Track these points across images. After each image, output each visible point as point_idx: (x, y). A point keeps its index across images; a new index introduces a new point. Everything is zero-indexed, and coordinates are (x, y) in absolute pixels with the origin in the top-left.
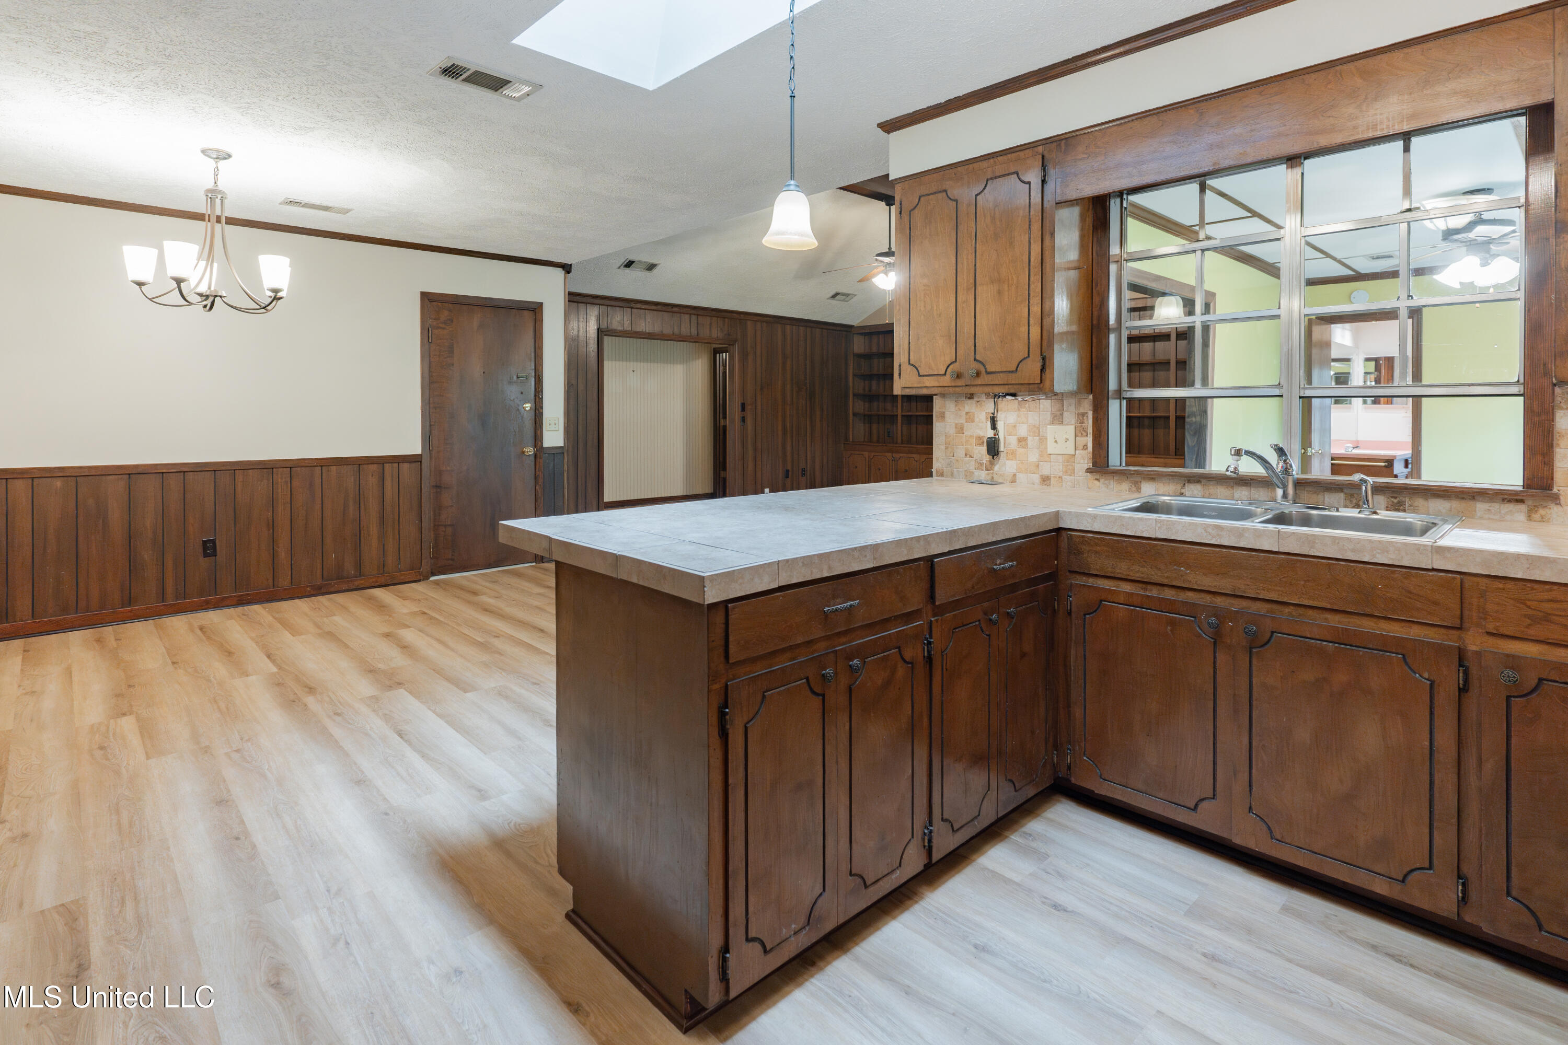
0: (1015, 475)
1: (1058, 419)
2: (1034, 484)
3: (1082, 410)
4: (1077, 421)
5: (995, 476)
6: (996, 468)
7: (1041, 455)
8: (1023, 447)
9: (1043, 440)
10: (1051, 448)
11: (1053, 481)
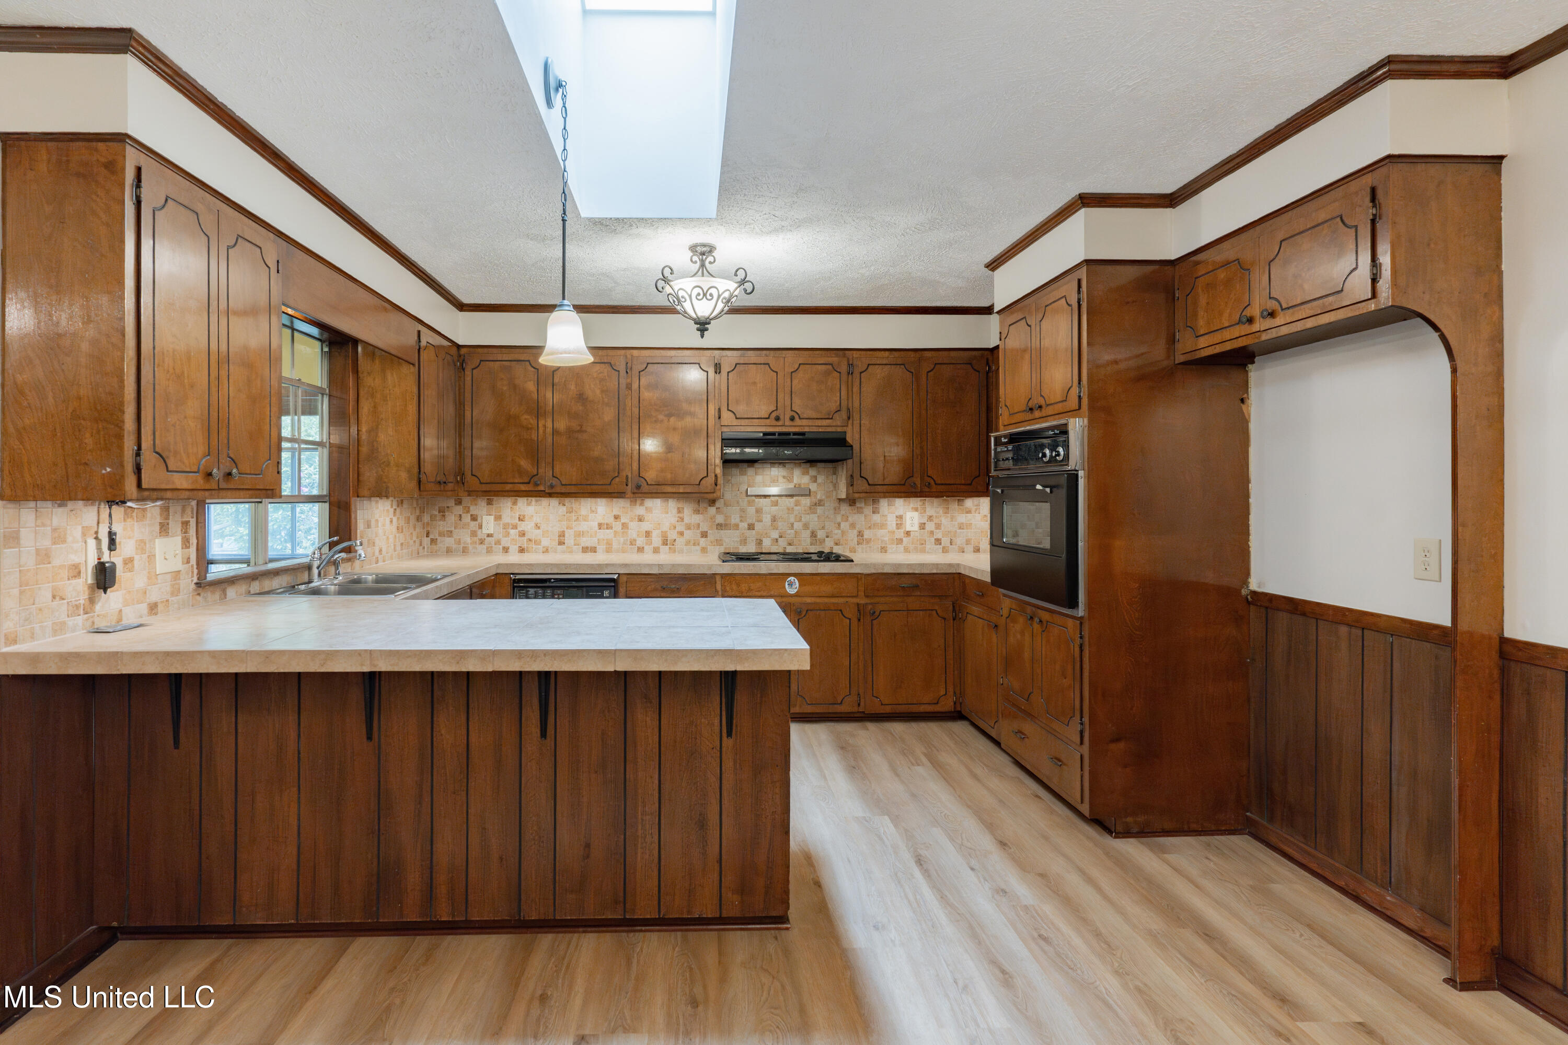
0: (121, 611)
1: (164, 529)
2: (142, 617)
3: (185, 519)
4: (182, 530)
5: (96, 620)
6: (98, 607)
7: (149, 578)
8: (130, 571)
9: (151, 558)
10: (161, 567)
11: (160, 607)
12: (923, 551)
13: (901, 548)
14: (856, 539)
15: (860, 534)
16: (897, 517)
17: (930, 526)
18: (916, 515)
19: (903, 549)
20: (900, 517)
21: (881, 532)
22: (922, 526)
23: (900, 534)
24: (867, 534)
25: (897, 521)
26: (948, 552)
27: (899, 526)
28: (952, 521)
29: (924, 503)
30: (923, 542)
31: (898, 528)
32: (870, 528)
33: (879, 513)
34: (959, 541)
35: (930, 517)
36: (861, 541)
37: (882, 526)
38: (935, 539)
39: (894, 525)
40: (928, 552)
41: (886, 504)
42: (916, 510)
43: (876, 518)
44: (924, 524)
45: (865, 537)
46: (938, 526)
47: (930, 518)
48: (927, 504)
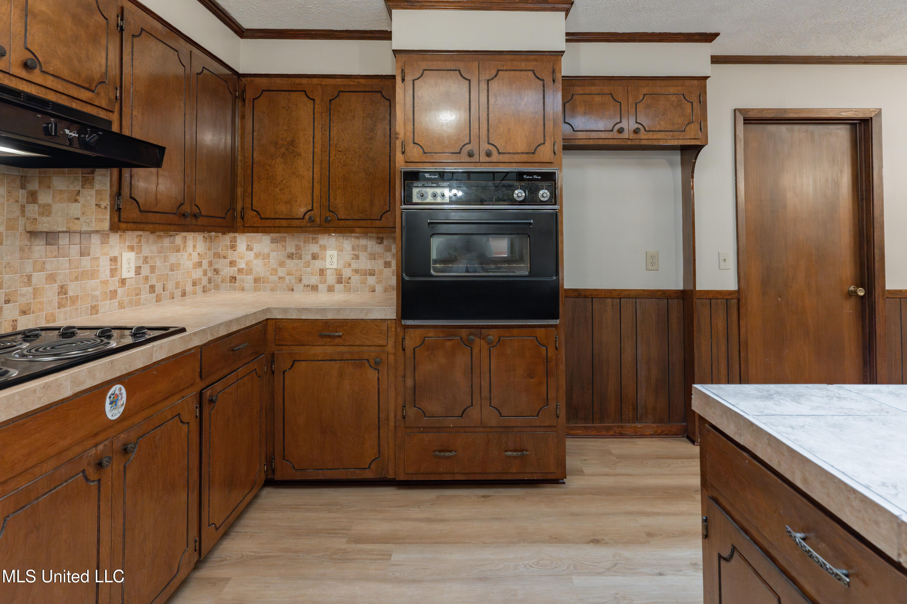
12: (138, 303)
13: (115, 302)
14: (56, 299)
15: (63, 290)
16: (111, 260)
17: (146, 270)
18: (132, 255)
19: (117, 304)
20: (114, 260)
21: (92, 283)
22: (138, 270)
23: (114, 284)
24: (73, 289)
25: (111, 265)
26: (161, 301)
27: (113, 272)
28: (165, 262)
29: (140, 240)
30: (138, 292)
31: (112, 276)
32: (77, 278)
33: (89, 255)
34: (170, 286)
35: (146, 257)
36: (64, 302)
37: (93, 274)
38: (150, 286)
39: (108, 272)
40: (143, 304)
41: (99, 242)
42: (131, 248)
43: (86, 262)
44: (140, 267)
45: (70, 293)
46: (153, 269)
47: (146, 260)
48: (143, 240)
